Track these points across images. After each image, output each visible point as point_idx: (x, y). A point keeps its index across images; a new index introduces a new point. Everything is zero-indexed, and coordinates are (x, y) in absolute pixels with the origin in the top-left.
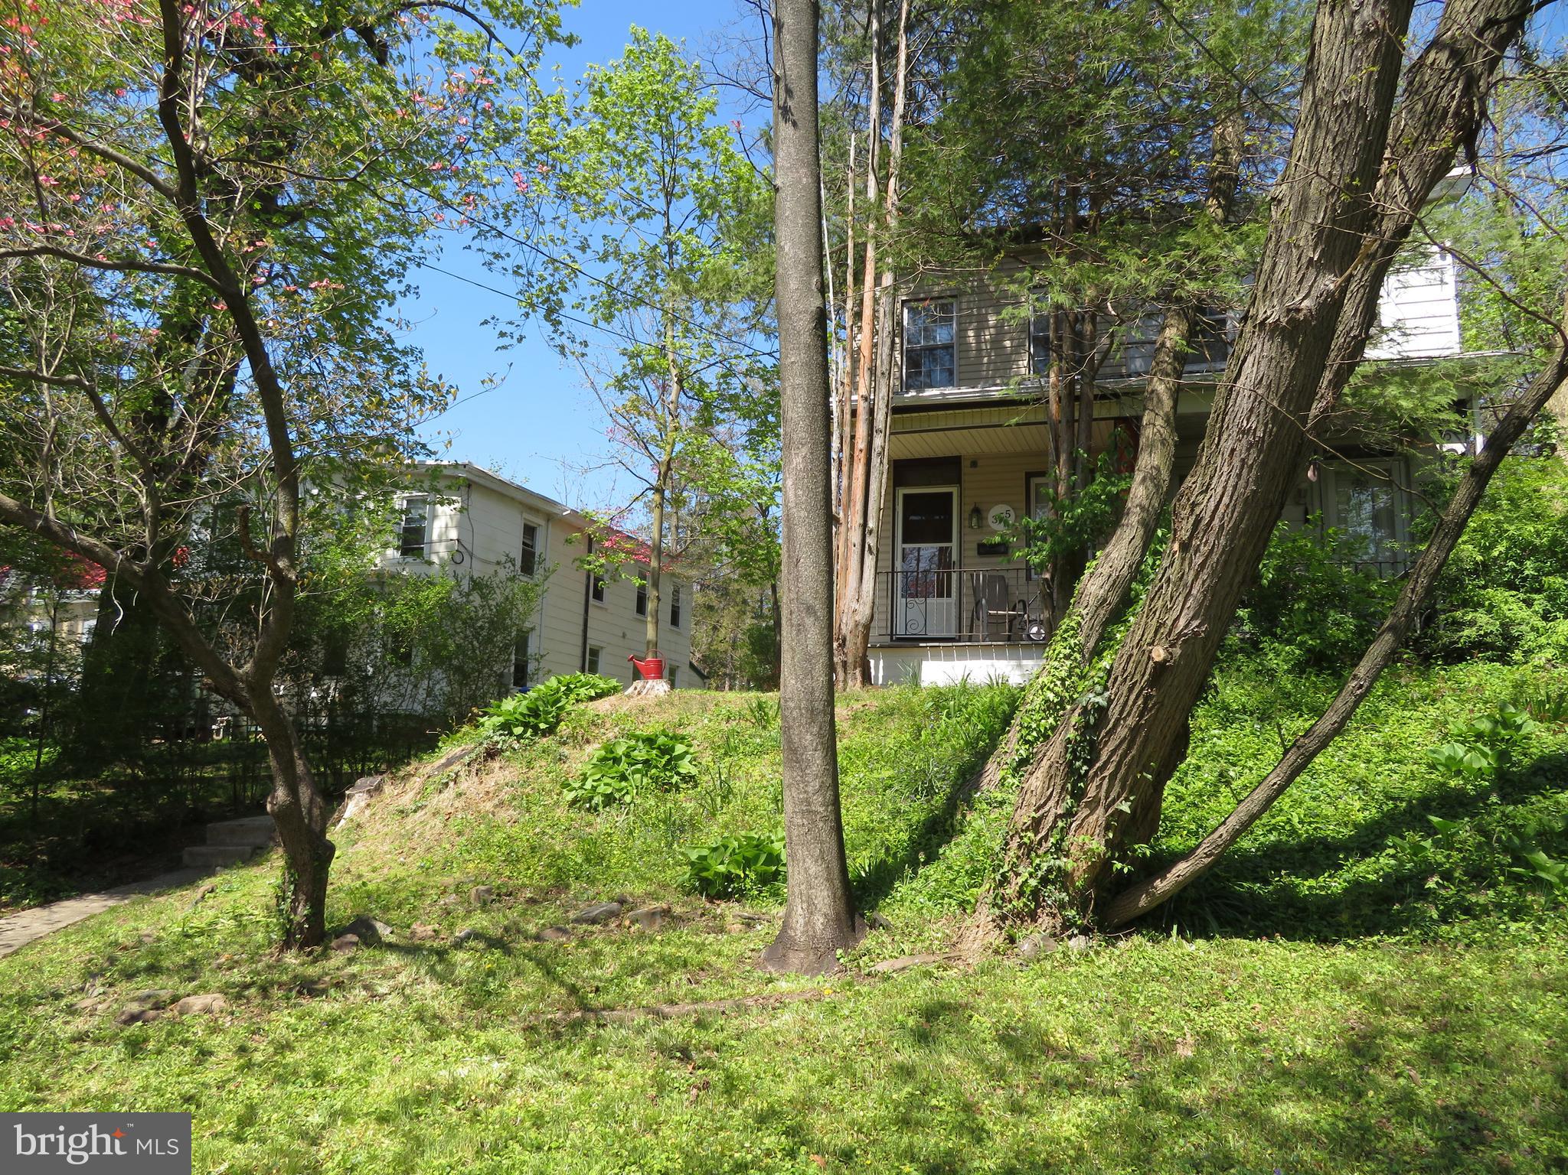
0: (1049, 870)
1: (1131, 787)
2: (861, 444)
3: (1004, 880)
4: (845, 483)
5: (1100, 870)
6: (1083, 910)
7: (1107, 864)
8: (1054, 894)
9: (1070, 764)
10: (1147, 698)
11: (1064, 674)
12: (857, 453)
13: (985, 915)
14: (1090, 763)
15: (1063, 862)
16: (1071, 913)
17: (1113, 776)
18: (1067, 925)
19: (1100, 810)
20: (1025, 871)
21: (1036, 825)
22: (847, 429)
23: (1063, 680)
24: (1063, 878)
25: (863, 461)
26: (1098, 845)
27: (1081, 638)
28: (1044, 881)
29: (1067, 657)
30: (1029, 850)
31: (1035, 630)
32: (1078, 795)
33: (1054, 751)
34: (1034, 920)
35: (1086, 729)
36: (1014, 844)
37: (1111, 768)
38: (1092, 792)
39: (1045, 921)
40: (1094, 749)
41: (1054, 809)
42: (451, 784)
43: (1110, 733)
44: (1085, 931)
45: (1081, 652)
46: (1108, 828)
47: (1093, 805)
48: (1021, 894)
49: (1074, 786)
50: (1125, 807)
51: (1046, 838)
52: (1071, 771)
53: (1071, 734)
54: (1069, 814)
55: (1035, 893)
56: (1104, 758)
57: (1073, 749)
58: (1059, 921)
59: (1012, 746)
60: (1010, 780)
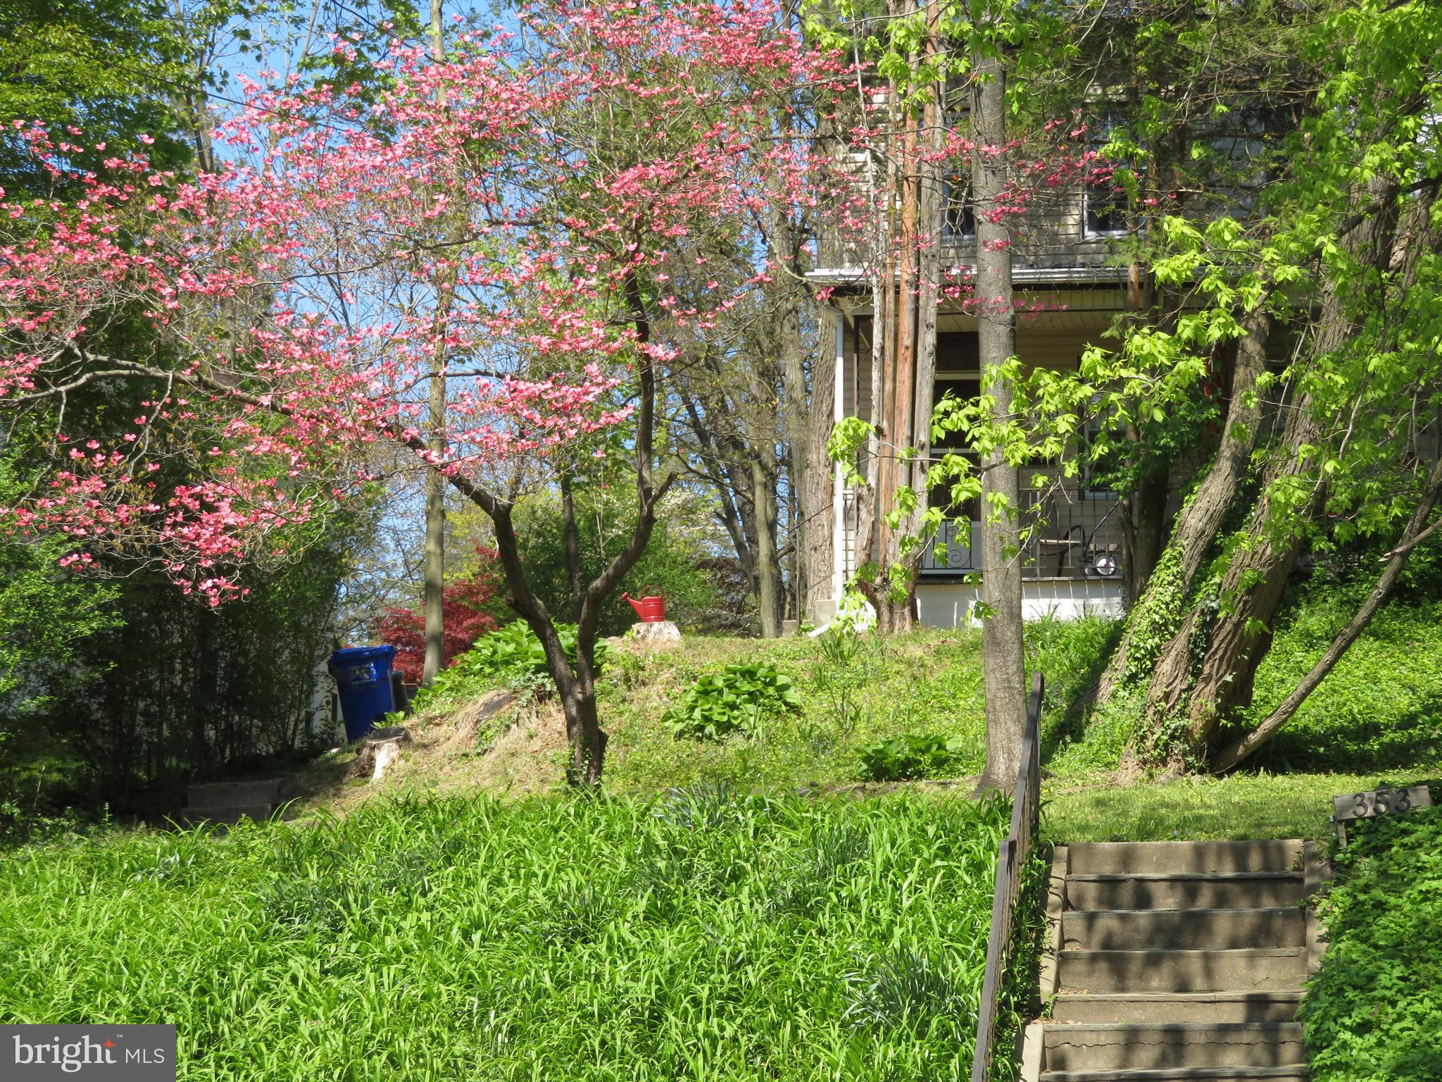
0: (1176, 730)
1: (1234, 666)
2: (907, 341)
3: (1143, 738)
4: (889, 386)
5: (1212, 727)
6: (1199, 755)
7: (1217, 720)
8: (1178, 747)
9: (1191, 652)
10: (1246, 602)
11: (1168, 599)
12: (902, 350)
13: (1132, 762)
14: (1206, 650)
15: (1185, 722)
16: (1190, 759)
17: (1222, 658)
18: (1188, 768)
19: (1212, 683)
20: (1158, 731)
21: (1167, 696)
22: (891, 321)
23: (1167, 604)
24: (1186, 733)
25: (910, 360)
26: (1211, 708)
27: (1183, 567)
28: (1172, 737)
29: (1171, 583)
30: (1161, 715)
31: (1103, 562)
32: (1196, 674)
33: (1181, 642)
34: (1165, 765)
35: (1204, 625)
36: (1150, 712)
37: (1220, 653)
38: (1207, 670)
39: (1173, 766)
40: (1209, 641)
41: (1179, 686)
42: (514, 726)
43: (1221, 627)
44: (1201, 771)
45: (1182, 578)
46: (1218, 695)
47: (1207, 680)
48: (1156, 746)
49: (1194, 667)
50: (1229, 678)
51: (1173, 707)
52: (1193, 656)
53: (1193, 630)
54: (1190, 688)
55: (1166, 745)
56: (1216, 645)
57: (1193, 641)
58: (1182, 765)
59: (1122, 663)
60: (1121, 693)
